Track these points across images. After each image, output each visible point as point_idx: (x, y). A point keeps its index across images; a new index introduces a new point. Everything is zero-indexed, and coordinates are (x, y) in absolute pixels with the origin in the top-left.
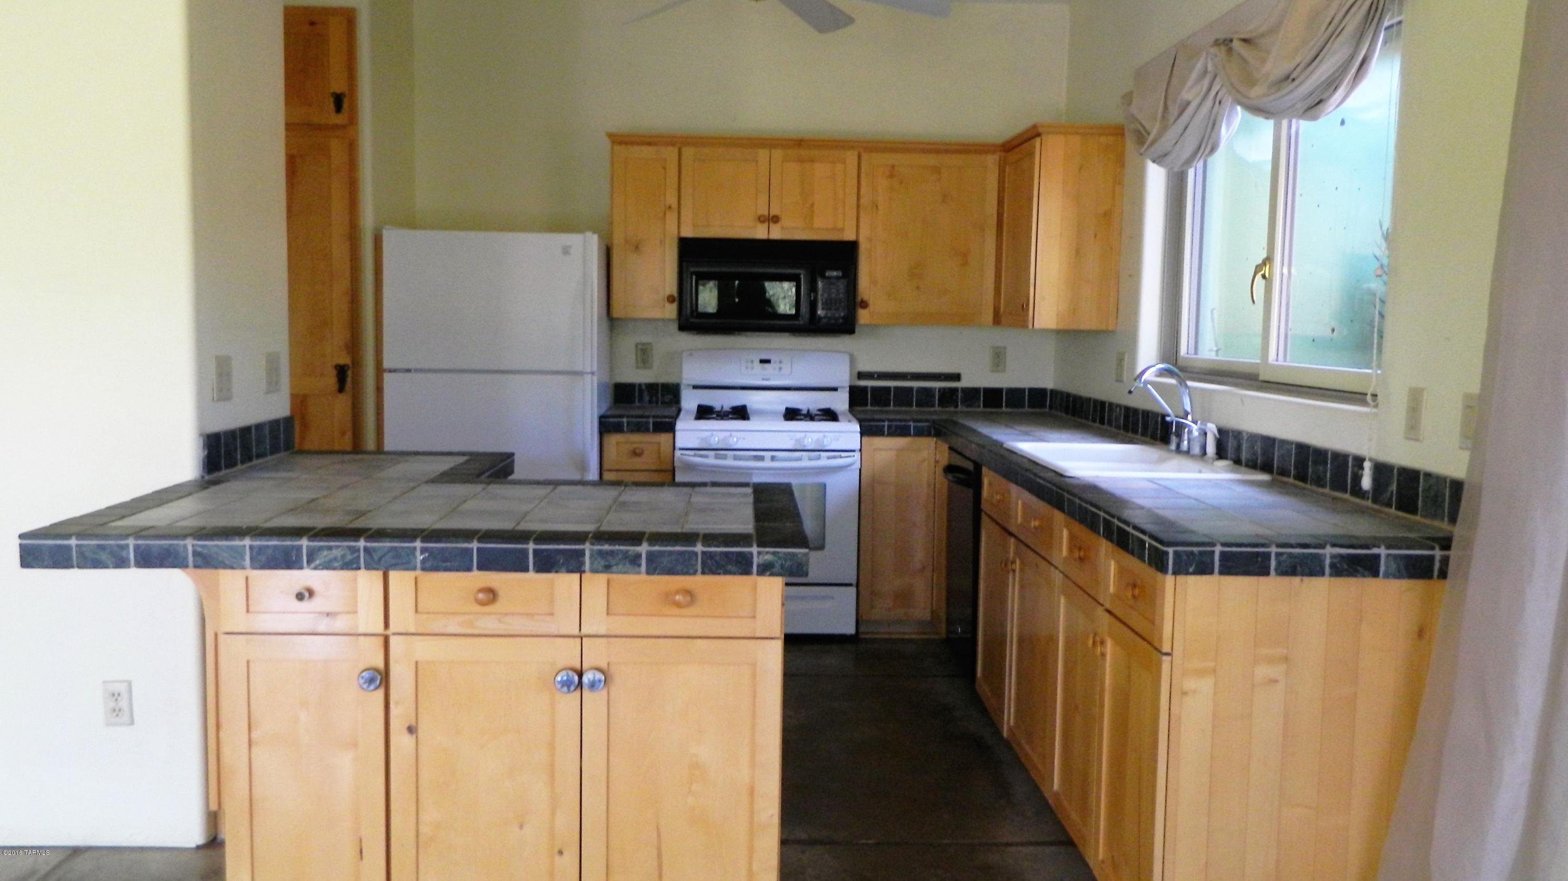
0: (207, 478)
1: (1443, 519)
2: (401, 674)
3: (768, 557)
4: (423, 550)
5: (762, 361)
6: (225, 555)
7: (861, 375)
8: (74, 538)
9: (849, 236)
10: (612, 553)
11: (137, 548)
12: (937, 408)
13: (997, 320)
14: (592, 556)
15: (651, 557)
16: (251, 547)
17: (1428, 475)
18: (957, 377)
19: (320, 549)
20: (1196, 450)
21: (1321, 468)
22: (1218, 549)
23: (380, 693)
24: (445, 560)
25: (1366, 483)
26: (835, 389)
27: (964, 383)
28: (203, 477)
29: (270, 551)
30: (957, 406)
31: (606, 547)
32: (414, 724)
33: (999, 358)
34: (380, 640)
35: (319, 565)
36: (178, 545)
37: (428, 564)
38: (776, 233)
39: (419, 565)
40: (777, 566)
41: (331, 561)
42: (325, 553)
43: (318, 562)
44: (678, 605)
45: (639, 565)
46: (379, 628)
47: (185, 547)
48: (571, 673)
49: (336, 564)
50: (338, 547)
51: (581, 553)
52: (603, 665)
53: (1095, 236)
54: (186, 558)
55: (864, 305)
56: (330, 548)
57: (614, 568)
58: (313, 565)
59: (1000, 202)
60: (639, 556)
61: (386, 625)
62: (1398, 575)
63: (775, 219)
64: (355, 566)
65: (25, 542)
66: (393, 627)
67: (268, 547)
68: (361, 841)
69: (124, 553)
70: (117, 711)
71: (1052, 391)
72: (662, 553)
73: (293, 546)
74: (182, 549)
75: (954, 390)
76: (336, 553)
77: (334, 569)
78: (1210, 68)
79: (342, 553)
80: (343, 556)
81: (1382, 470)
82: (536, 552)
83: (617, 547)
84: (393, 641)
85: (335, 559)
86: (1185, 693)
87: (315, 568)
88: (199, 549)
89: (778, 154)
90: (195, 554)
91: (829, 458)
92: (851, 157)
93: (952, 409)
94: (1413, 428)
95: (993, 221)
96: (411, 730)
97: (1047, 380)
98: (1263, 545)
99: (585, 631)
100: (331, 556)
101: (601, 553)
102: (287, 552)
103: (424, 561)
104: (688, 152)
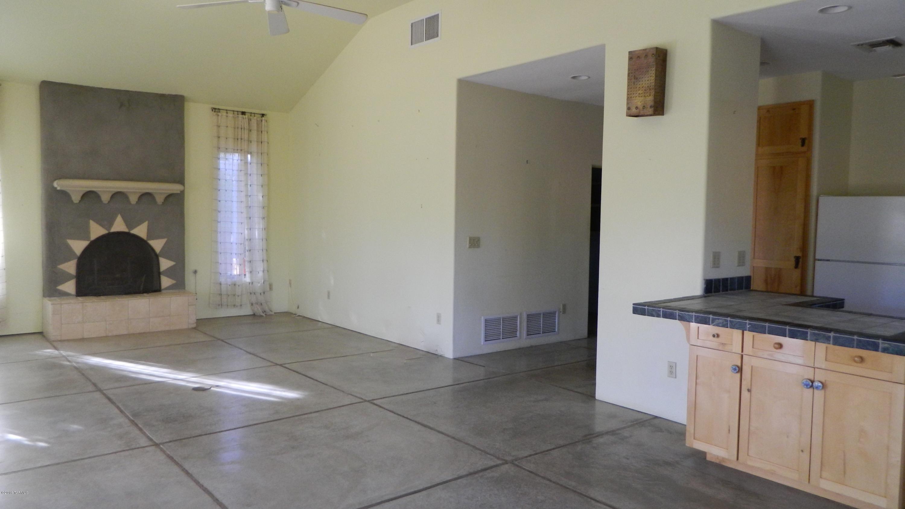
0: (705, 295)
2: (746, 369)
3: (886, 345)
4: (749, 324)
8: (646, 306)
10: (819, 335)
11: (663, 311)
14: (811, 334)
15: (835, 338)
16: (695, 315)
19: (716, 319)
23: (739, 375)
24: (756, 328)
28: (704, 294)
31: (816, 332)
32: (750, 389)
34: (740, 356)
35: (715, 324)
36: (674, 312)
37: (751, 329)
39: (747, 329)
40: (891, 349)
42: (717, 320)
43: (714, 323)
45: (830, 341)
46: (740, 352)
47: (676, 312)
48: (808, 381)
49: (720, 325)
50: (721, 319)
51: (807, 333)
52: (823, 381)
54: (676, 316)
56: (719, 319)
57: (819, 340)
58: (713, 324)
60: (830, 337)
61: (742, 351)
64: (726, 326)
65: (634, 306)
66: (744, 353)
67: (700, 316)
68: (729, 426)
69: (659, 313)
70: (671, 372)
72: (839, 337)
73: (707, 317)
74: (675, 314)
76: (721, 321)
77: (720, 326)
79: (722, 321)
80: (723, 322)
82: (789, 329)
83: (821, 332)
84: (744, 357)
85: (720, 323)
87: (714, 325)
88: (680, 314)
90: (679, 315)
96: (749, 391)
99: (816, 366)
100: (719, 322)
101: (814, 334)
102: (706, 318)
103: (749, 328)
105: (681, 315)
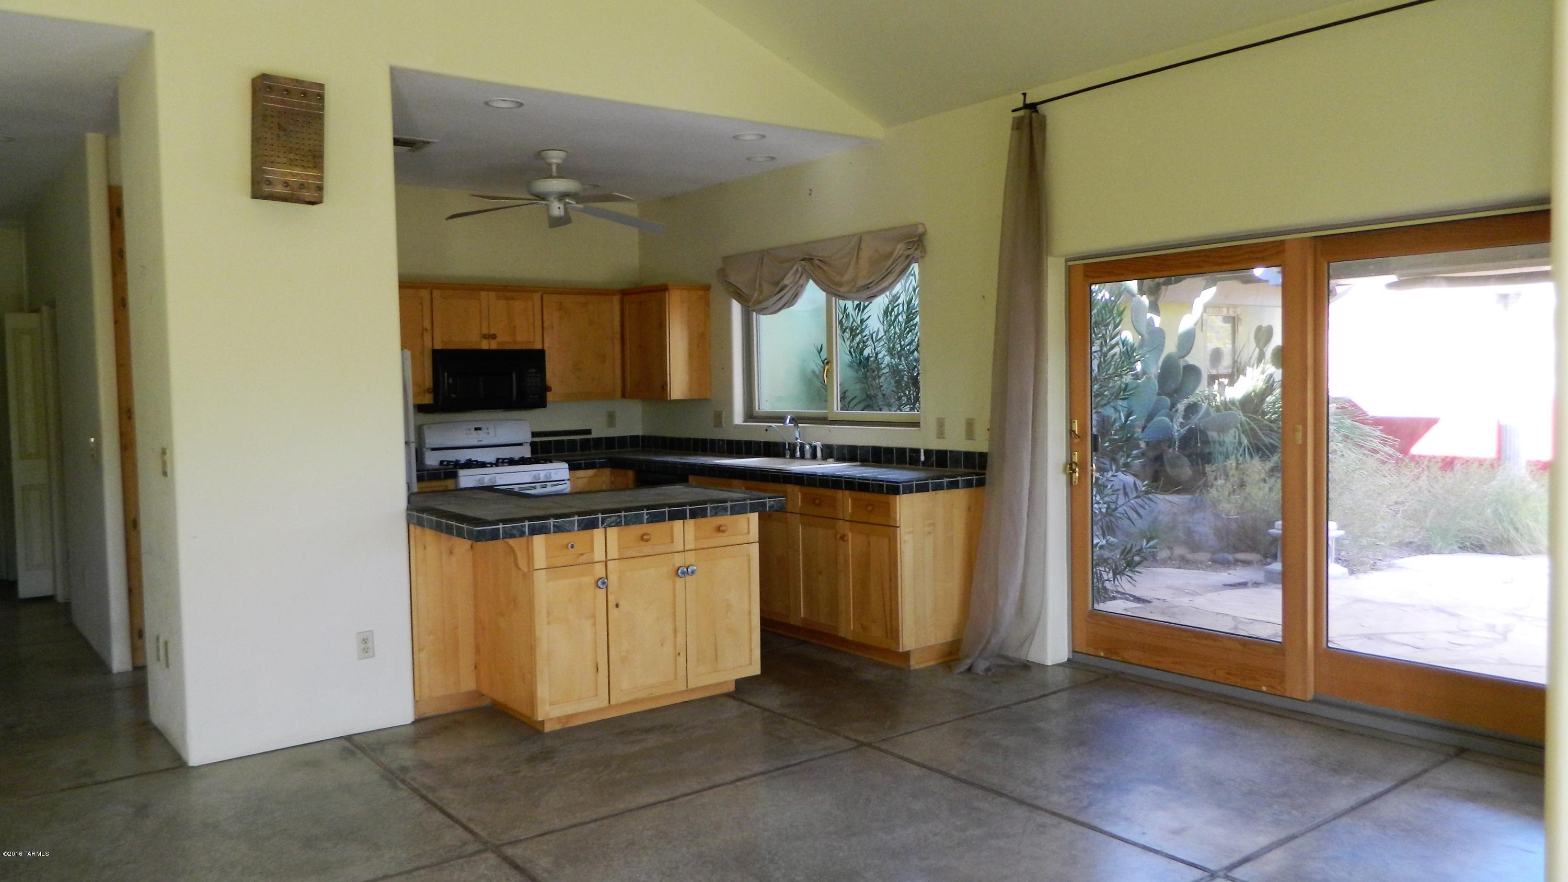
2: (613, 579)
4: (647, 514)
5: (476, 429)
6: (567, 525)
7: (534, 434)
9: (538, 346)
11: (529, 526)
12: (579, 452)
13: (624, 396)
14: (710, 510)
18: (588, 432)
20: (808, 455)
22: (914, 483)
23: (604, 590)
24: (655, 517)
25: (923, 458)
26: (521, 444)
27: (594, 435)
29: (585, 521)
30: (590, 450)
31: (695, 507)
32: (619, 603)
33: (611, 419)
34: (604, 563)
37: (649, 520)
38: (493, 345)
39: (623, 524)
40: (775, 506)
41: (611, 523)
42: (609, 519)
43: (605, 524)
45: (707, 514)
46: (604, 559)
47: (550, 523)
48: (684, 568)
50: (613, 516)
51: (706, 508)
52: (694, 563)
53: (698, 346)
55: (549, 389)
56: (610, 517)
57: (719, 514)
58: (603, 526)
59: (622, 325)
61: (606, 556)
62: (964, 487)
63: (493, 337)
64: (620, 524)
65: (478, 529)
66: (608, 558)
68: (598, 664)
69: (524, 529)
70: (366, 649)
71: (643, 437)
72: (715, 507)
73: (595, 518)
75: (588, 440)
76: (613, 519)
77: (612, 526)
78: (800, 270)
80: (616, 520)
82: (669, 512)
83: (699, 506)
84: (609, 563)
85: (613, 522)
86: (905, 542)
89: (492, 295)
90: (554, 526)
91: (552, 486)
92: (537, 297)
93: (588, 452)
94: (941, 434)
95: (618, 336)
96: (618, 606)
97: (638, 431)
99: (686, 549)
101: (693, 510)
103: (647, 519)
104: (436, 293)
105: (559, 524)
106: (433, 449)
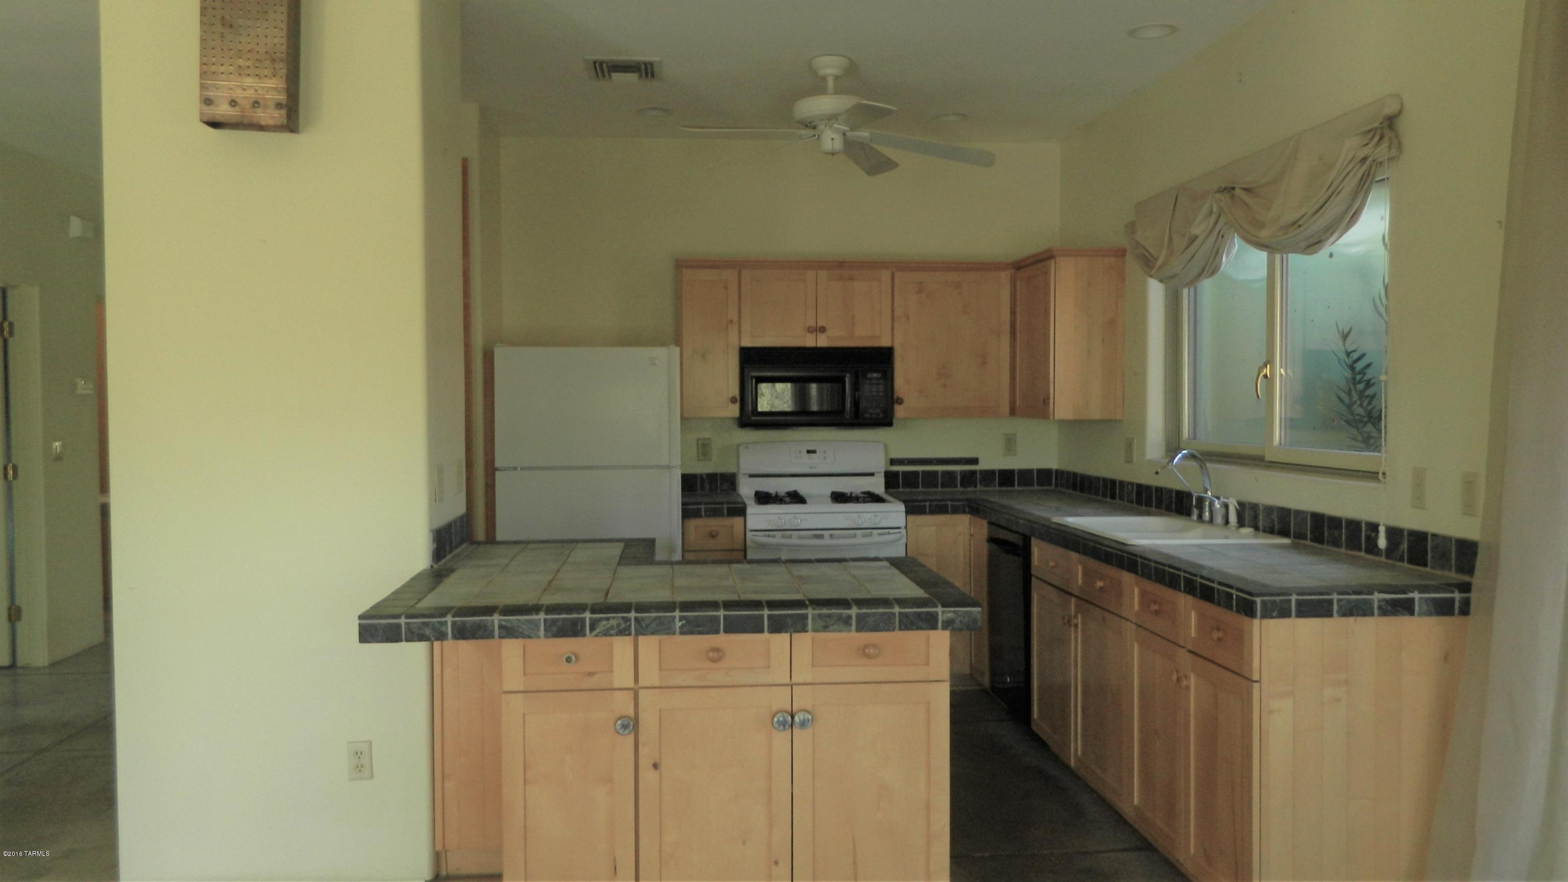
0: (435, 566)
1: (1450, 570)
2: (648, 720)
3: (950, 615)
4: (681, 618)
5: (809, 452)
6: (525, 627)
7: (893, 462)
8: (403, 617)
9: (885, 342)
10: (829, 616)
11: (454, 624)
12: (959, 489)
13: (1013, 412)
14: (813, 619)
15: (860, 618)
16: (545, 620)
17: (1435, 536)
18: (975, 461)
19: (600, 620)
20: (1219, 519)
21: (1336, 533)
22: (1294, 598)
23: (631, 738)
24: (699, 626)
25: (1382, 543)
26: (872, 474)
27: (982, 466)
28: (432, 567)
29: (560, 623)
30: (976, 486)
31: (825, 611)
32: (659, 761)
33: (1010, 444)
34: (631, 693)
35: (600, 633)
36: (486, 620)
37: (685, 629)
38: (822, 342)
39: (678, 630)
40: (957, 621)
41: (608, 630)
42: (604, 623)
43: (598, 631)
44: (869, 656)
45: (851, 625)
46: (631, 684)
47: (493, 621)
48: (786, 715)
49: (612, 632)
50: (614, 618)
51: (805, 617)
52: (809, 708)
53: (1103, 340)
54: (493, 631)
55: (900, 401)
56: (608, 619)
57: (831, 628)
58: (594, 633)
59: (1013, 313)
60: (850, 617)
61: (636, 680)
62: (1429, 614)
63: (823, 330)
64: (627, 632)
65: (364, 622)
66: (642, 683)
67: (558, 620)
68: (615, 859)
69: (443, 629)
70: (359, 768)
71: (1057, 471)
72: (867, 615)
73: (578, 619)
74: (489, 623)
75: (973, 473)
76: (613, 623)
77: (611, 635)
78: (1215, 209)
79: (618, 622)
80: (618, 625)
81: (1394, 534)
82: (770, 617)
83: (833, 611)
84: (642, 693)
85: (612, 628)
86: (1271, 712)
87: (597, 636)
88: (504, 623)
89: (823, 274)
90: (501, 627)
91: (880, 534)
92: (885, 275)
93: (972, 489)
94: (1418, 500)
95: (1007, 328)
96: (655, 766)
97: (1052, 462)
98: (1327, 594)
99: (795, 680)
100: (609, 625)
101: (820, 616)
102: (574, 623)
103: (681, 627)
104: (746, 273)
105: (509, 625)
106: (751, 476)
